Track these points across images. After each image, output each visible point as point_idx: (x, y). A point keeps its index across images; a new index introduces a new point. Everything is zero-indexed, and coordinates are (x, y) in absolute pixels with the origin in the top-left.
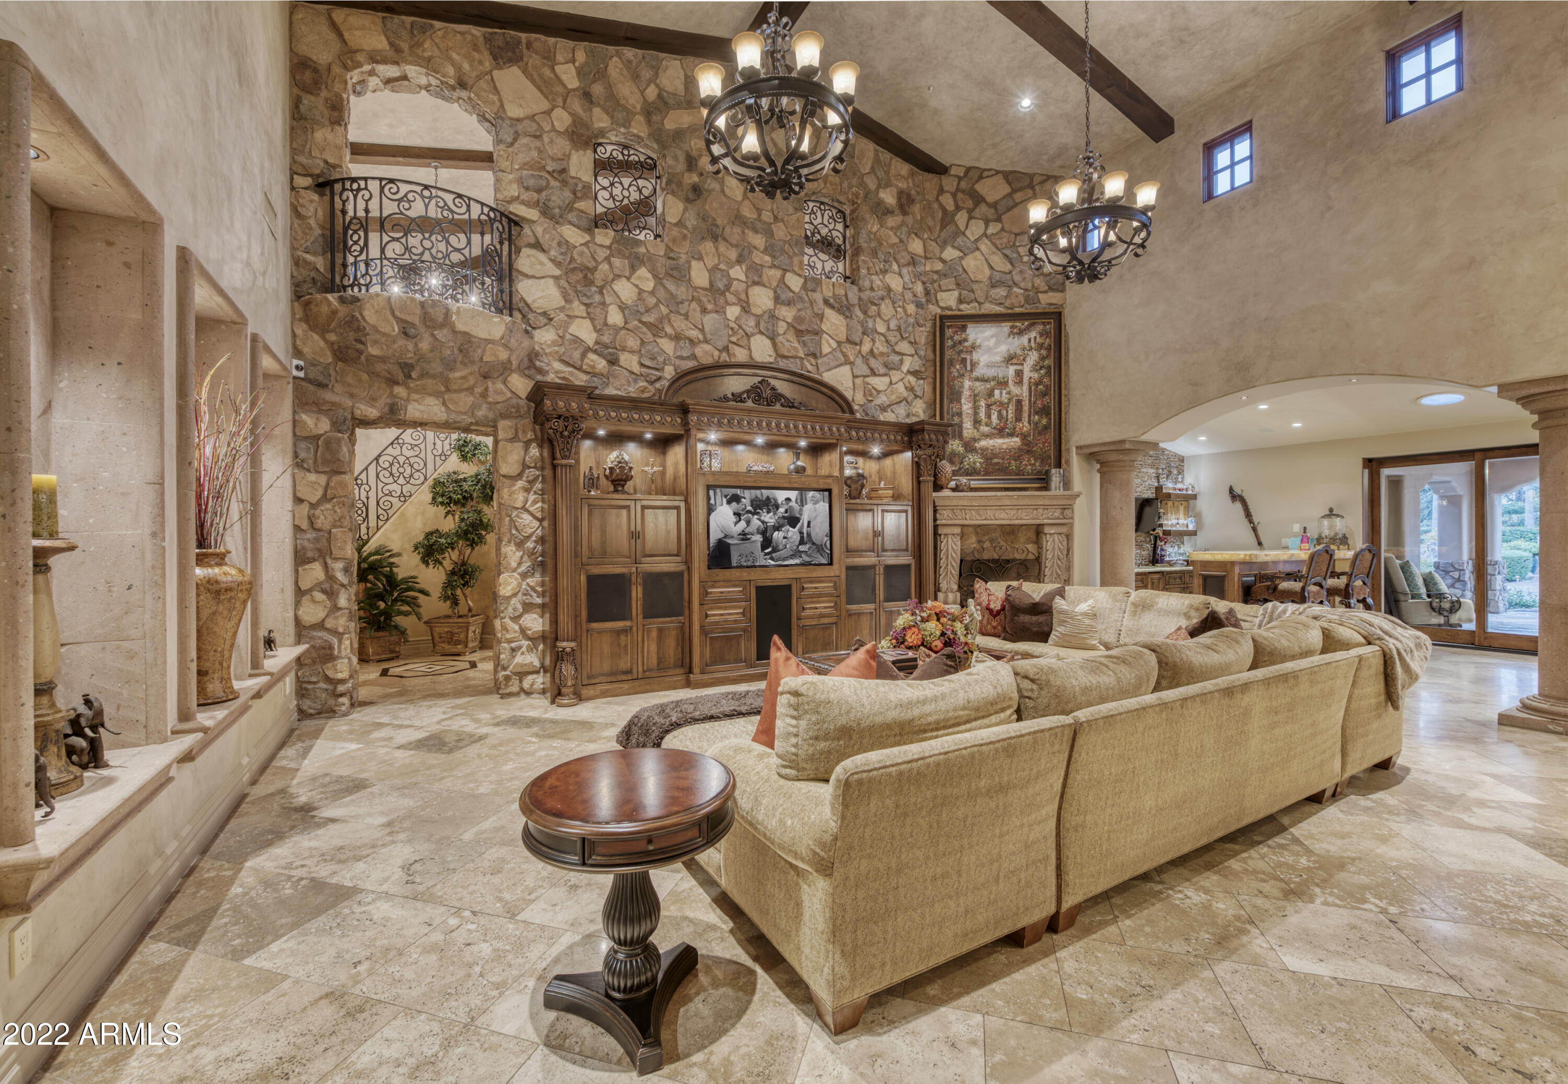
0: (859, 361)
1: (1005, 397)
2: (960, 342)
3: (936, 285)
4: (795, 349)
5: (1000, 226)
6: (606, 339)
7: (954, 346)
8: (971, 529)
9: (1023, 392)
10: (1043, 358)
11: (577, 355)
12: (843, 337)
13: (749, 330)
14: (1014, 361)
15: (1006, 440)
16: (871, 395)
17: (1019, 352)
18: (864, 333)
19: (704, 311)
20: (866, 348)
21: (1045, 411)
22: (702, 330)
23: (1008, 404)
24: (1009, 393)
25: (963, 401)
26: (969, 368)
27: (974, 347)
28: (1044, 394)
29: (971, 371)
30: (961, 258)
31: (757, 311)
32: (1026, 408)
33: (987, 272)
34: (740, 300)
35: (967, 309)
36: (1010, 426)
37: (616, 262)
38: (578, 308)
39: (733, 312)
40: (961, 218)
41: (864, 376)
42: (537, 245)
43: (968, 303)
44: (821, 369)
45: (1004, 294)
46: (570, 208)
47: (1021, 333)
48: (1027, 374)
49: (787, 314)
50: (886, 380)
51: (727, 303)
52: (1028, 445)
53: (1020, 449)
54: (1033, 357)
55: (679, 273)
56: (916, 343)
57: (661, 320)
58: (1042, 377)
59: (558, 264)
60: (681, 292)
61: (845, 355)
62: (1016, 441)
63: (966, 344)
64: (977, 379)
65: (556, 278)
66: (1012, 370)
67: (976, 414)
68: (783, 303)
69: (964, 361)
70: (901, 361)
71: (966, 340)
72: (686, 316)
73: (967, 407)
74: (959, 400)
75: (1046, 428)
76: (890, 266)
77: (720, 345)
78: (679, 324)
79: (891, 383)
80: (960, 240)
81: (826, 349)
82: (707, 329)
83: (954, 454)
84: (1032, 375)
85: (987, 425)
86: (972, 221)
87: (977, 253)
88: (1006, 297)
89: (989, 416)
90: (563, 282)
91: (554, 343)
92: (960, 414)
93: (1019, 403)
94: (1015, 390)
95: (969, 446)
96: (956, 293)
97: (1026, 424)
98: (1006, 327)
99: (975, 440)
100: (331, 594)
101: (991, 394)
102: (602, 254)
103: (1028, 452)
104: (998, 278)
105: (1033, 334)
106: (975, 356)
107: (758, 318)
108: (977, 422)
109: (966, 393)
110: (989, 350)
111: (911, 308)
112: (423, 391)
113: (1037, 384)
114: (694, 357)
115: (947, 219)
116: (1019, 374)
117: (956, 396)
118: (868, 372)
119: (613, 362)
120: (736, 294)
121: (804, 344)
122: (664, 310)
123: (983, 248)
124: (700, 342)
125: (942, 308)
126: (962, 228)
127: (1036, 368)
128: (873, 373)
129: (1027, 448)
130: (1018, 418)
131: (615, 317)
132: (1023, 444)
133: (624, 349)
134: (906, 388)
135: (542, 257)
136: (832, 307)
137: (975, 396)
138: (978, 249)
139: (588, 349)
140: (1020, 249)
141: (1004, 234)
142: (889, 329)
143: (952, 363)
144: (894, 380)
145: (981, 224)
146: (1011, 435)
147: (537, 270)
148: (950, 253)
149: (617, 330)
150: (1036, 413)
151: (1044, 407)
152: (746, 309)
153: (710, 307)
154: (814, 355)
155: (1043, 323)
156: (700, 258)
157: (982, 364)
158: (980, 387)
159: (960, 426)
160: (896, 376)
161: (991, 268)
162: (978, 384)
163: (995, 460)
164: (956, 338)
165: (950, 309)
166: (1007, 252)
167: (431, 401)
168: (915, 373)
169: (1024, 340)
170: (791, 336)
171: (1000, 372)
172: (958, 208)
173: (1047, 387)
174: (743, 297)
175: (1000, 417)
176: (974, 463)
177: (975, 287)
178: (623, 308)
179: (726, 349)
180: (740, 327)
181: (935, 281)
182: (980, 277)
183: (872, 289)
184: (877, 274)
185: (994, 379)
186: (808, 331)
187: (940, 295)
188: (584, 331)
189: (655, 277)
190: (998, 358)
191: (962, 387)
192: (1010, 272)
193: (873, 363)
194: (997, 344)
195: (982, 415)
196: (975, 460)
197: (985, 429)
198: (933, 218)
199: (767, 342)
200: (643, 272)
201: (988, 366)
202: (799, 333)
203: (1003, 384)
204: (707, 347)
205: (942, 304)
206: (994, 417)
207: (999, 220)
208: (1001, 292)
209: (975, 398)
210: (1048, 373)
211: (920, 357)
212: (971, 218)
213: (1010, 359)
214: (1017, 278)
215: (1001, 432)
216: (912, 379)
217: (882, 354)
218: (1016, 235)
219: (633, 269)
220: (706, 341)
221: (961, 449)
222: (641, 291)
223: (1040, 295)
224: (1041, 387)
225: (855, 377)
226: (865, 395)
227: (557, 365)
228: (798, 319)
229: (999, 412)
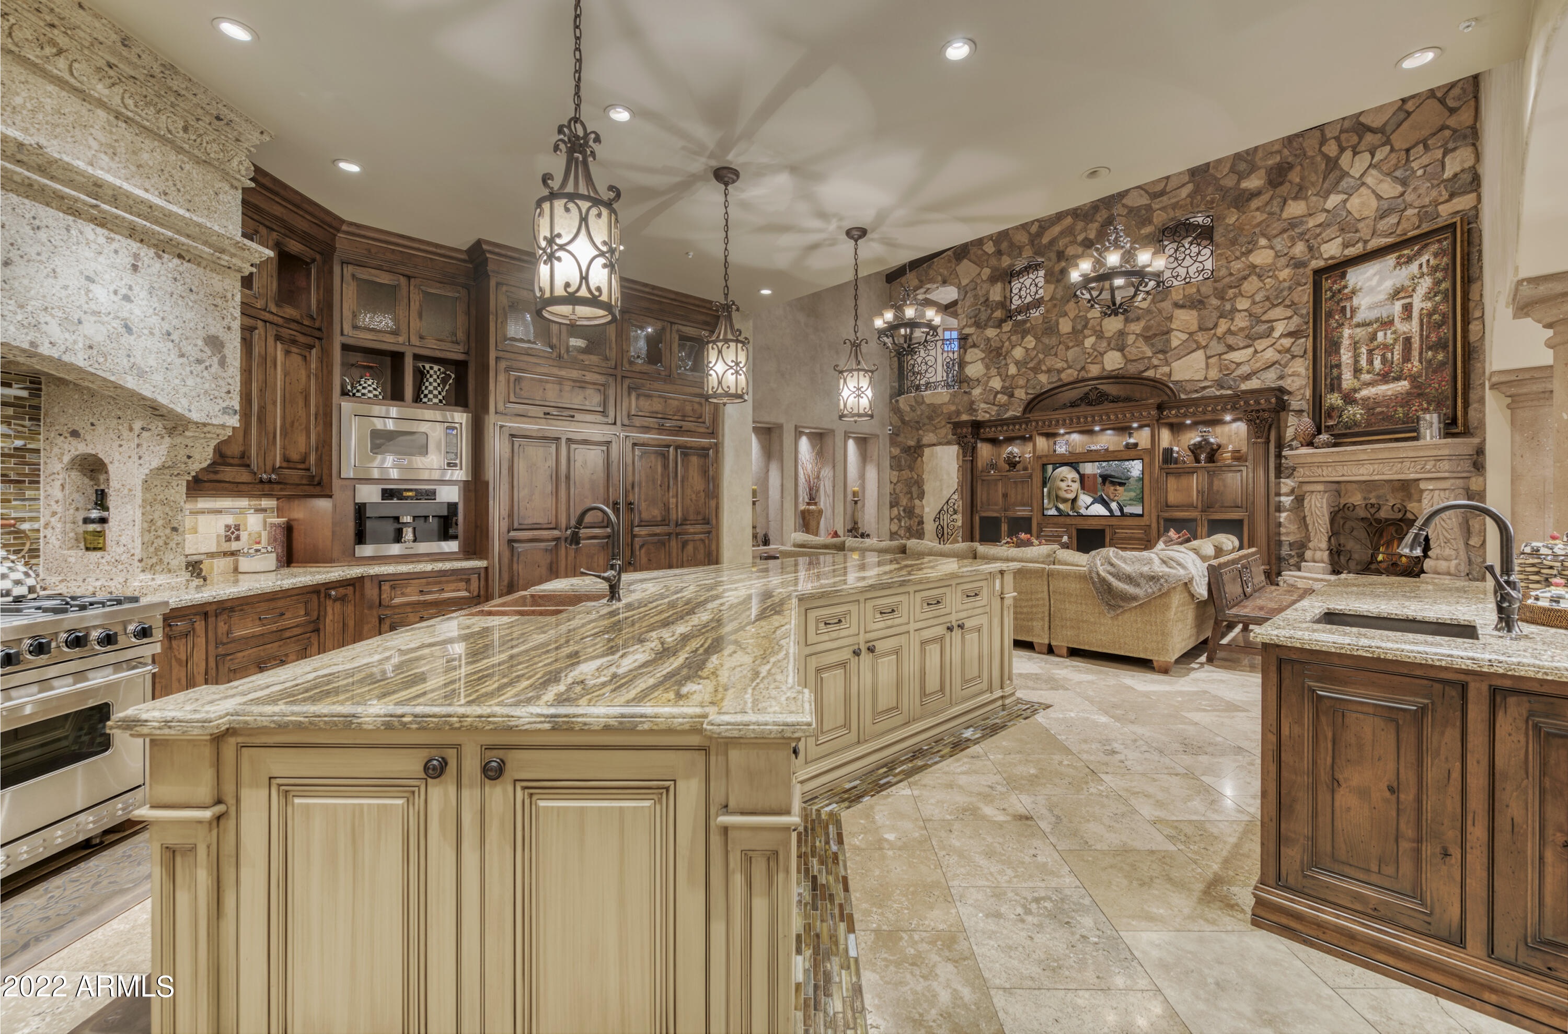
0: (1214, 343)
1: (1390, 338)
2: (1340, 291)
3: (1319, 239)
4: (1143, 352)
5: (1388, 148)
6: (1007, 384)
7: (1333, 296)
8: (1355, 486)
9: (1413, 328)
10: (1437, 283)
11: (992, 397)
12: (1195, 327)
13: (1102, 350)
14: (1402, 295)
15: (1391, 386)
16: (1228, 369)
17: (1407, 283)
18: (1220, 317)
19: (1068, 348)
20: (1220, 330)
21: (1441, 345)
22: (1066, 361)
23: (1394, 345)
24: (1395, 332)
25: (1342, 351)
26: (1348, 316)
27: (1354, 292)
28: (1439, 325)
29: (1352, 317)
30: (1345, 201)
31: (1107, 335)
32: (1416, 345)
33: (1374, 203)
34: (1095, 331)
35: (1351, 252)
36: (1396, 368)
37: (1014, 338)
38: (993, 371)
39: (1089, 342)
40: (1345, 160)
41: (1220, 355)
42: (974, 346)
43: (1353, 245)
44: (1170, 360)
45: (1396, 221)
46: (990, 318)
47: (1410, 260)
48: (1418, 303)
49: (1136, 327)
50: (1250, 350)
51: (1085, 337)
52: (1419, 387)
53: (1408, 393)
54: (1426, 283)
55: (1050, 329)
56: (1293, 303)
57: (1039, 362)
58: (1438, 304)
59: (983, 351)
60: (1054, 341)
61: (1197, 342)
62: (1404, 386)
63: (1346, 291)
64: (1358, 325)
65: (983, 359)
66: (1398, 306)
67: (1356, 362)
68: (1132, 321)
69: (1344, 308)
70: (1272, 329)
71: (1345, 287)
72: (1056, 355)
73: (1346, 357)
74: (1338, 352)
75: (1443, 364)
76: (1257, 242)
77: (1079, 367)
78: (1051, 362)
79: (1256, 352)
80: (1344, 184)
81: (1175, 343)
82: (1069, 359)
83: (1332, 408)
84: (1424, 305)
85: (1368, 372)
86: (1357, 157)
87: (1363, 190)
88: (1399, 223)
89: (1371, 362)
90: (987, 360)
91: (981, 394)
92: (1338, 366)
93: (1408, 341)
94: (1401, 327)
95: (1349, 399)
96: (1340, 240)
97: (1416, 363)
98: (1391, 260)
99: (1355, 391)
100: (900, 521)
101: (1373, 337)
102: (1005, 337)
103: (1419, 395)
104: (1386, 207)
105: (1424, 259)
106: (1355, 301)
107: (1109, 340)
108: (1357, 371)
109: (1346, 342)
110: (1372, 290)
111: (1285, 274)
112: (928, 431)
113: (1430, 315)
114: (1060, 380)
115: (1332, 164)
116: (1408, 308)
117: (1335, 346)
118: (1225, 349)
119: (1011, 395)
120: (1093, 328)
121: (1153, 345)
122: (1041, 356)
123: (1369, 180)
124: (1064, 369)
125: (1326, 260)
126: (1346, 168)
127: (1427, 297)
128: (1231, 348)
129: (1418, 391)
130: (1406, 358)
131: (1013, 370)
132: (1413, 387)
133: (1017, 387)
134: (1279, 352)
135: (976, 350)
136: (1182, 307)
137: (1356, 343)
138: (1363, 184)
139: (997, 393)
140: (1413, 164)
141: (1393, 155)
142: (1254, 303)
143: (1330, 315)
144: (1259, 348)
145: (1367, 156)
146: (1398, 379)
147: (975, 358)
148: (1334, 200)
149: (1013, 377)
150: (1430, 348)
151: (1440, 339)
152: (1100, 335)
153: (1071, 344)
154: (1163, 352)
155: (1439, 241)
156: (1066, 314)
157: (1363, 308)
158: (1361, 333)
159: (1339, 377)
160: (1260, 345)
161: (1379, 197)
162: (1358, 330)
163: (1379, 410)
164: (1336, 287)
165: (1331, 258)
166: (1398, 173)
167: (931, 435)
168: (1290, 334)
169: (1414, 268)
170: (1141, 343)
171: (1384, 313)
172: (1342, 150)
173: (1444, 315)
174: (1098, 328)
175: (1384, 360)
176: (1354, 415)
177: (1361, 225)
178: (1017, 363)
179: (1083, 368)
180: (1095, 350)
181: (1319, 235)
182: (1366, 213)
183: (1231, 274)
184: (1237, 258)
185: (1377, 320)
186: (1155, 335)
187: (1324, 247)
188: (996, 383)
189: (1036, 338)
190: (1382, 297)
191: (1341, 337)
192: (1402, 194)
193: (1231, 340)
194: (1380, 283)
195: (1363, 362)
196: (1355, 412)
197: (1366, 377)
198: (1316, 173)
199: (1117, 354)
200: (1029, 338)
201: (1370, 308)
202: (1147, 339)
203: (1387, 323)
204: (1070, 371)
205: (1325, 256)
206: (1377, 363)
207: (1388, 142)
208: (1393, 219)
209: (1355, 345)
210: (1446, 298)
211: (1301, 316)
212: (1355, 153)
213: (1396, 294)
214: (1409, 197)
215: (1385, 377)
216: (1287, 342)
217: (1242, 329)
218: (1408, 151)
219: (1023, 338)
220: (1070, 367)
221: (1340, 402)
222: (1027, 350)
223: (1440, 208)
224: (1436, 317)
225: (1208, 358)
226: (1221, 371)
227: (983, 405)
228: (1147, 328)
229: (1383, 356)
